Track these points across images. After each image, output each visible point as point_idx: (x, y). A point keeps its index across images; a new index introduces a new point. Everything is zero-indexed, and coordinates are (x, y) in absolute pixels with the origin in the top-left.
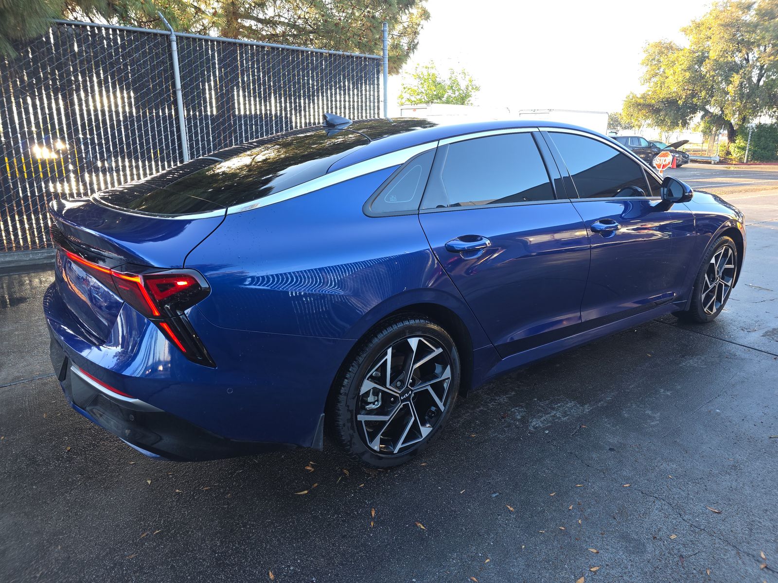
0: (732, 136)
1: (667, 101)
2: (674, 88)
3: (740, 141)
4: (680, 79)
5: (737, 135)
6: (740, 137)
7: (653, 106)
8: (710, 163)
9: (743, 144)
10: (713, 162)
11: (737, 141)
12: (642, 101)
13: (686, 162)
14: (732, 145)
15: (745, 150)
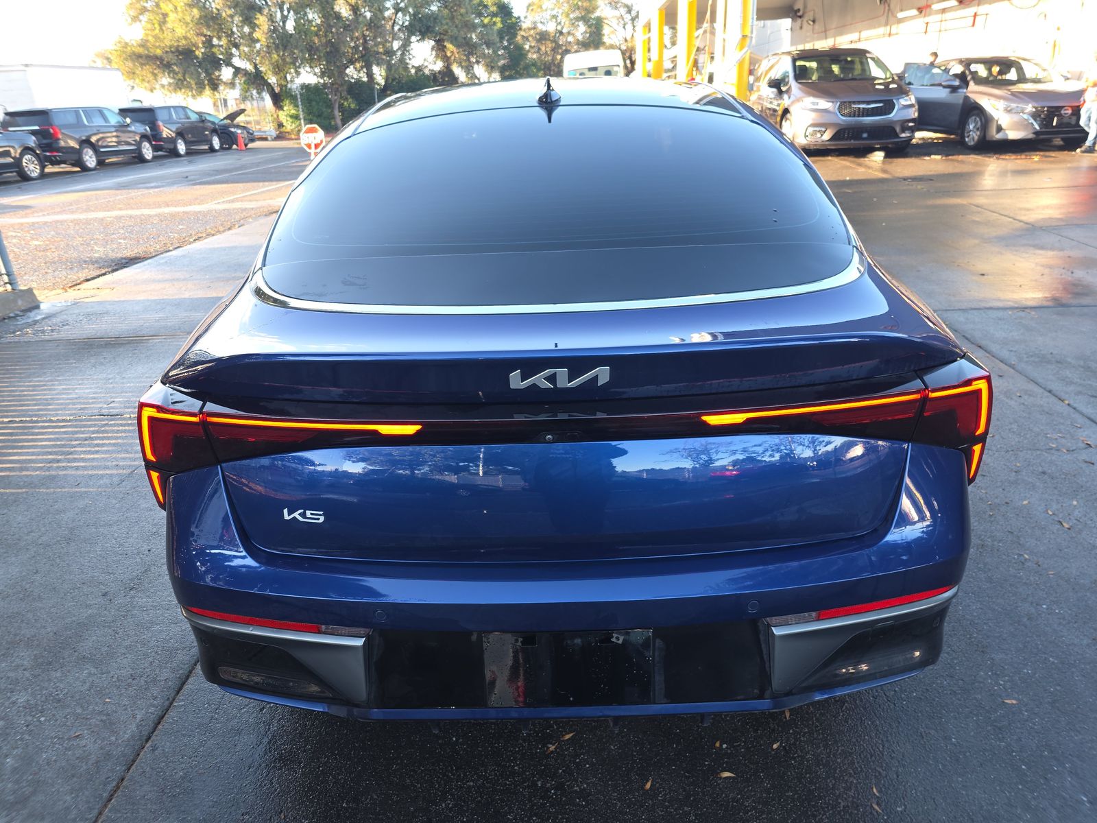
0: (277, 100)
1: (177, 50)
2: (181, 31)
3: (288, 108)
4: (188, 19)
5: (283, 100)
6: (287, 102)
7: (160, 59)
8: (266, 139)
9: (293, 112)
10: (269, 138)
11: (285, 108)
12: (141, 50)
13: (252, 140)
14: (281, 113)
15: (300, 119)
